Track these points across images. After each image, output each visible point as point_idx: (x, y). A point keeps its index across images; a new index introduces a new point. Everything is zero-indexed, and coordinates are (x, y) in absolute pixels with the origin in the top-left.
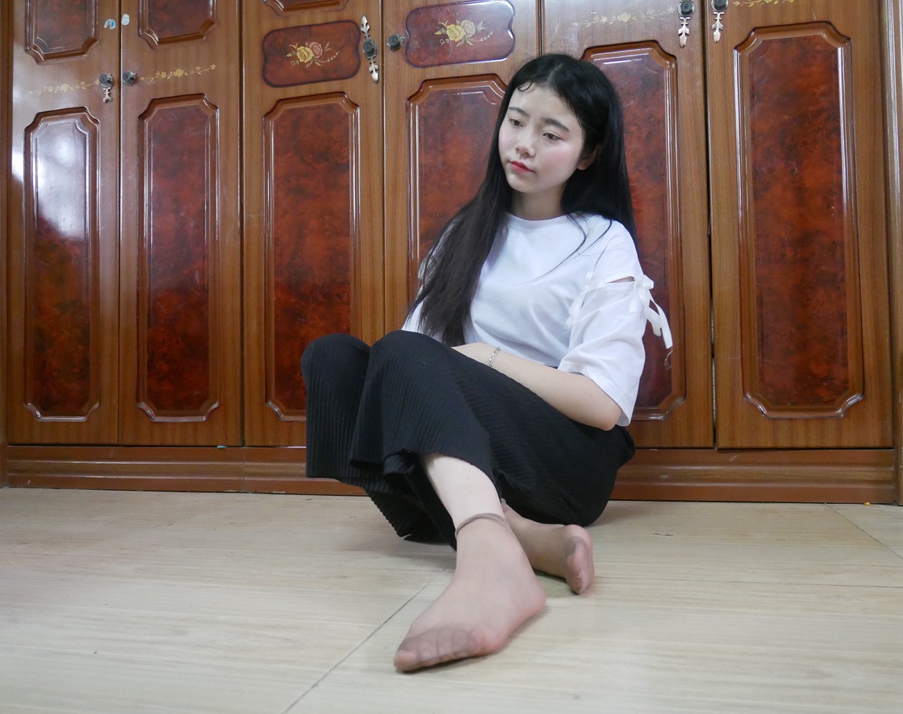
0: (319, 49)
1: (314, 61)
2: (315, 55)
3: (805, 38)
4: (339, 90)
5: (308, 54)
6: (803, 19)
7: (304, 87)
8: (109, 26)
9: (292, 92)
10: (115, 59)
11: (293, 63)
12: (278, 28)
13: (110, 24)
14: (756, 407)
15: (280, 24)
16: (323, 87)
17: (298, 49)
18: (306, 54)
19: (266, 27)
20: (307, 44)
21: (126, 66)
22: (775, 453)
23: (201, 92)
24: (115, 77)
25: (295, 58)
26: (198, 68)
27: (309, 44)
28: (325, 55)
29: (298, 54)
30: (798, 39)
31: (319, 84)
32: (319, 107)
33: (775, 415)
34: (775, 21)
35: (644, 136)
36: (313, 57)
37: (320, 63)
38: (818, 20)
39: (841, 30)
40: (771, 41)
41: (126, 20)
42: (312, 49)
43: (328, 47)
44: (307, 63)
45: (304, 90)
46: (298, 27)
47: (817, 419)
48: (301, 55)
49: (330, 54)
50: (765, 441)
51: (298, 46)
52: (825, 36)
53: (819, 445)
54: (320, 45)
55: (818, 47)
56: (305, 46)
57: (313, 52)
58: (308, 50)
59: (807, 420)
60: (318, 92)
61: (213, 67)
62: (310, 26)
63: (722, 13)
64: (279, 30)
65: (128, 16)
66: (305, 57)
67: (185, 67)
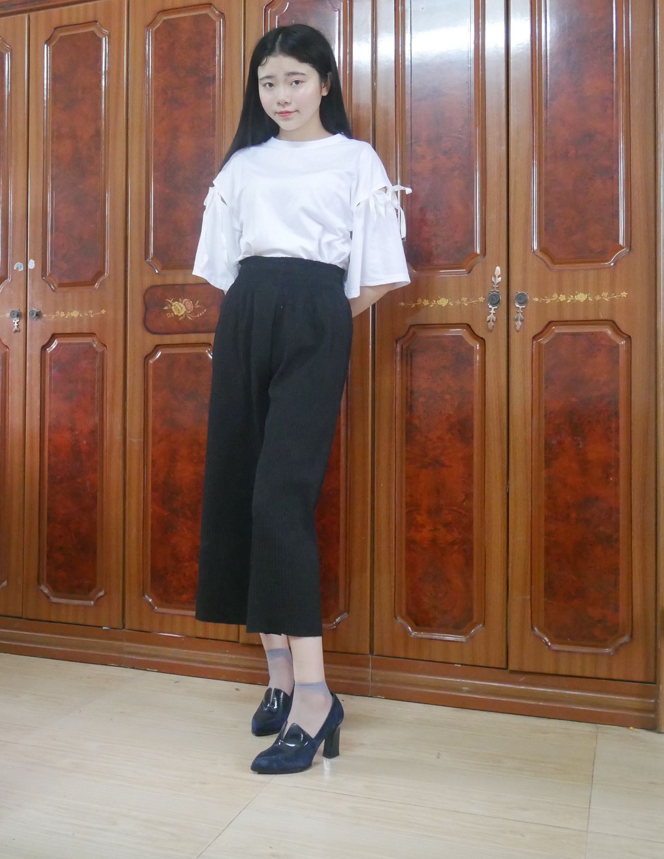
0: (190, 305)
1: (186, 316)
2: (187, 310)
3: (592, 333)
4: (206, 342)
5: (182, 308)
6: (591, 317)
7: (177, 336)
8: (17, 268)
9: (167, 339)
10: (22, 296)
11: (169, 315)
12: (156, 284)
13: (19, 266)
14: (541, 639)
15: (159, 281)
16: (193, 338)
17: (173, 304)
18: (180, 308)
19: (148, 282)
20: (180, 300)
21: (32, 304)
22: (556, 678)
23: (93, 332)
24: (22, 311)
25: (171, 311)
26: (91, 312)
27: (182, 300)
28: (195, 311)
29: (173, 307)
30: (586, 334)
31: (189, 335)
32: (189, 354)
33: (556, 647)
34: (567, 317)
35: (456, 404)
36: (185, 312)
37: (191, 317)
38: (604, 318)
39: (623, 329)
40: (564, 334)
41: (32, 264)
42: (185, 305)
43: (198, 304)
44: (181, 316)
45: (178, 339)
46: (174, 285)
47: (592, 654)
48: (175, 309)
49: (200, 310)
50: (548, 668)
51: (173, 301)
52: (609, 332)
53: (592, 675)
54: (191, 302)
55: (603, 342)
56: (178, 301)
57: (186, 308)
58: (182, 305)
59: (584, 654)
60: (189, 342)
61: (103, 312)
62: (183, 285)
63: (524, 307)
64: (157, 286)
65: (34, 262)
66: (179, 310)
67: (81, 309)
